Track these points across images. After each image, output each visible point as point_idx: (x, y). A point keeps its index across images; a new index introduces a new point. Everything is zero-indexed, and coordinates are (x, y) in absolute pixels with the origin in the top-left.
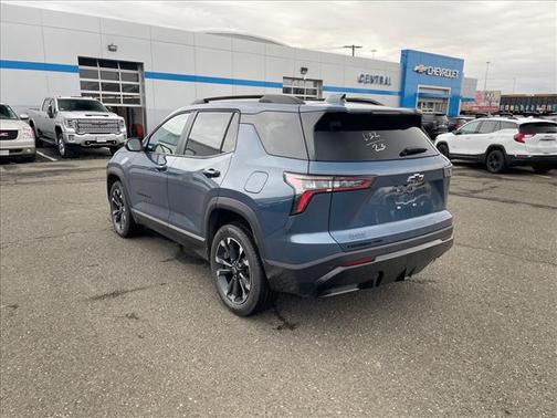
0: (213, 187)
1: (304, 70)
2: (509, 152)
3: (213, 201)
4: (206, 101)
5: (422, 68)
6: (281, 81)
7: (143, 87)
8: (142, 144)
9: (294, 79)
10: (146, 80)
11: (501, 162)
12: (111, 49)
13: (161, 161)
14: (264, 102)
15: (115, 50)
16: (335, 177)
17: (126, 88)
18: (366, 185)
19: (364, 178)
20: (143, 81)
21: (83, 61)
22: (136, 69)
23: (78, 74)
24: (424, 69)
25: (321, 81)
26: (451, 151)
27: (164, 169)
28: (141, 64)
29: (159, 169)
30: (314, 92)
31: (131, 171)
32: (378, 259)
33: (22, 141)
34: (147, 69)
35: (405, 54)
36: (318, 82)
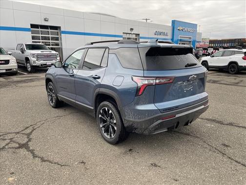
0: (97, 84)
1: (132, 29)
2: (240, 64)
3: (97, 90)
4: (92, 44)
5: (181, 28)
6: (122, 34)
7: (61, 38)
8: (62, 64)
9: (127, 33)
10: (62, 34)
11: (236, 69)
12: (46, 20)
13: (71, 72)
14: (120, 43)
15: (47, 21)
16: (157, 78)
17: (53, 39)
18: (171, 81)
19: (170, 78)
20: (61, 35)
21: (33, 26)
22: (57, 30)
23: (30, 32)
24: (182, 28)
25: (139, 34)
26: (209, 65)
27: (73, 76)
28: (60, 27)
29: (71, 76)
30: (136, 39)
31: (57, 77)
32: (177, 116)
33: (11, 65)
34: (62, 29)
35: (173, 22)
36: (138, 35)
